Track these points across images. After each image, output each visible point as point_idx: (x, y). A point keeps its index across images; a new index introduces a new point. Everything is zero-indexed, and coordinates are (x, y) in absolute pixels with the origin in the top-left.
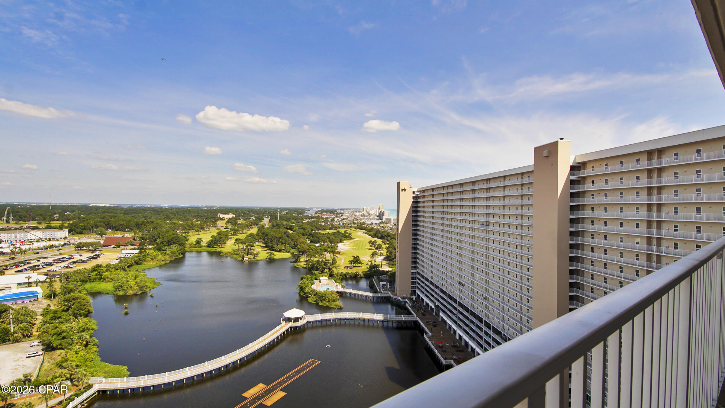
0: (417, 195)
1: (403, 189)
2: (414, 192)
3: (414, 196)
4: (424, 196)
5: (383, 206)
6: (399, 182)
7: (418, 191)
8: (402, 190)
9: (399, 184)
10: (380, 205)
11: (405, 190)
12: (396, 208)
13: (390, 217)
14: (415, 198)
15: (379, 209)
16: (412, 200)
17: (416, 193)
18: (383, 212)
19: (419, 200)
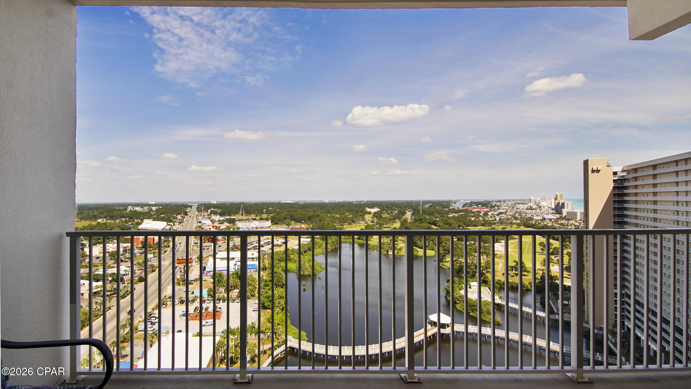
0: (623, 176)
1: (595, 169)
2: (615, 173)
3: (616, 178)
4: (636, 179)
5: (562, 196)
6: (587, 160)
7: (625, 171)
8: (593, 171)
9: (586, 163)
10: (557, 193)
11: (598, 171)
12: (582, 197)
13: (575, 211)
14: (618, 182)
15: (556, 199)
16: (612, 185)
17: (620, 174)
18: (563, 204)
19: (626, 184)
